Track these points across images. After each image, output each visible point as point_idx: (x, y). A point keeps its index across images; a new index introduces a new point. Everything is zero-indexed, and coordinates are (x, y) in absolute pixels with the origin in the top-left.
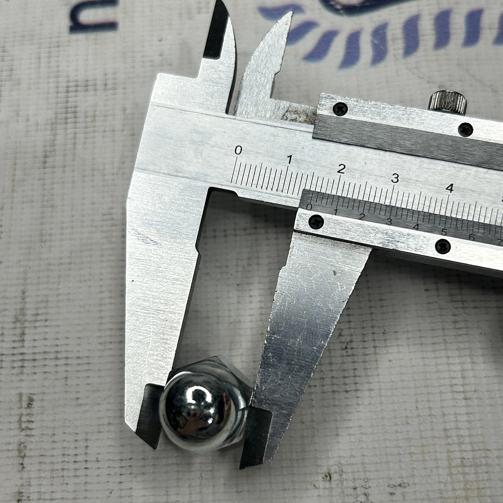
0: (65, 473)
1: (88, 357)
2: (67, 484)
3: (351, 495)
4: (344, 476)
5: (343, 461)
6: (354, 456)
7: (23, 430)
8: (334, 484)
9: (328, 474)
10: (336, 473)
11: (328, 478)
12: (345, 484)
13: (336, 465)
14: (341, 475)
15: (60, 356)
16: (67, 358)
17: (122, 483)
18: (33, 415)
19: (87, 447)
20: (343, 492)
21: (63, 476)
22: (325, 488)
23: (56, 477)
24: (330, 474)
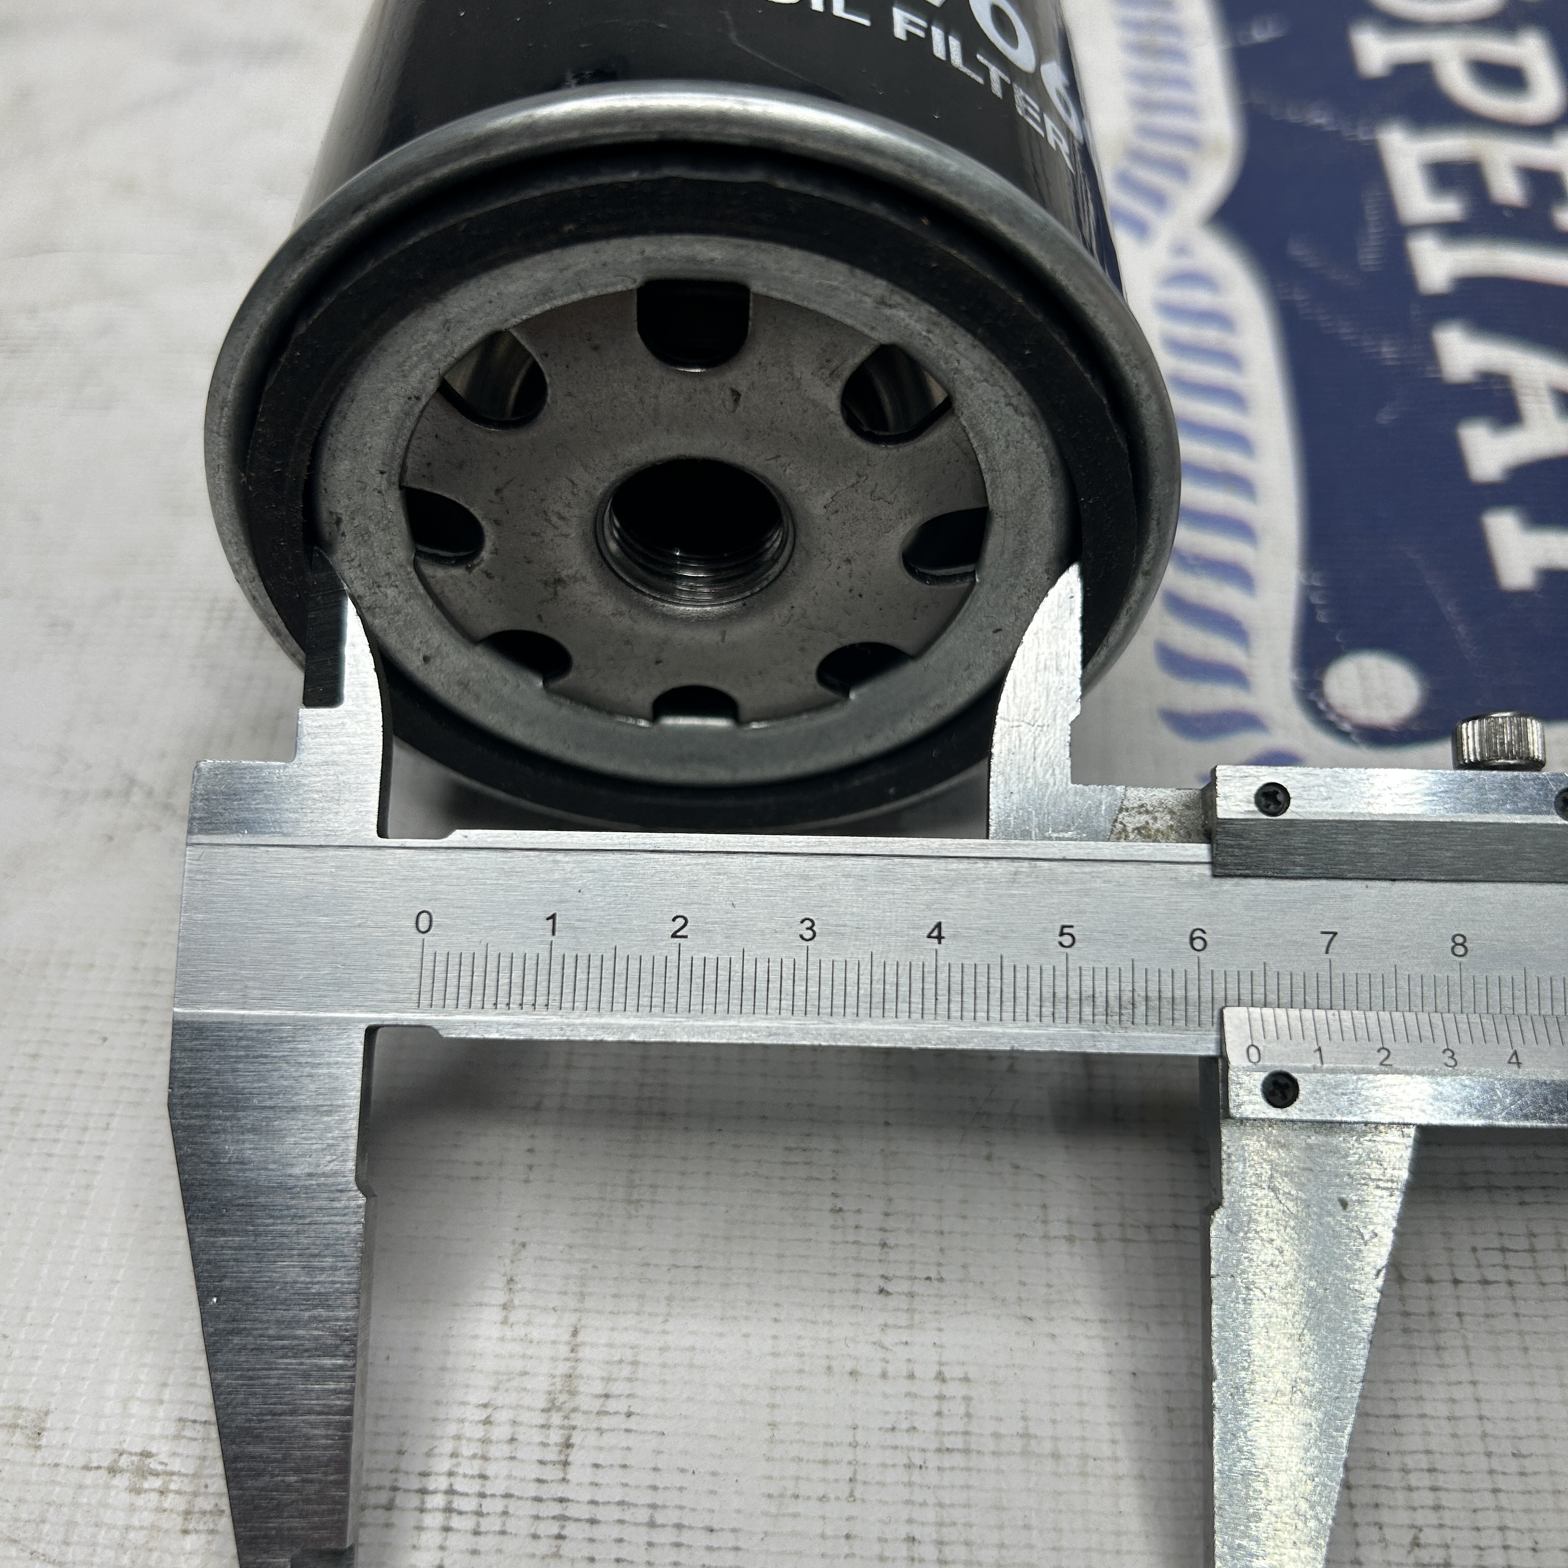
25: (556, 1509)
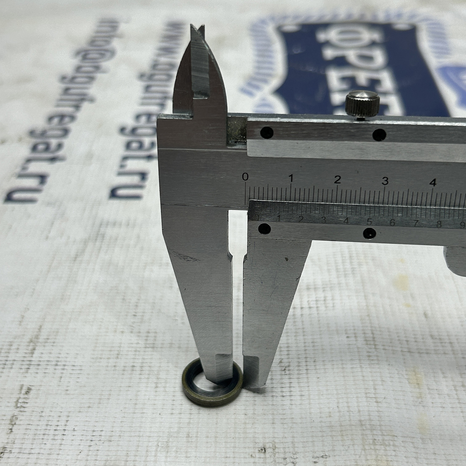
7: (18, 407)
8: (267, 455)
10: (270, 448)
11: (263, 451)
18: (28, 398)
24: (265, 449)
25: (28, 363)
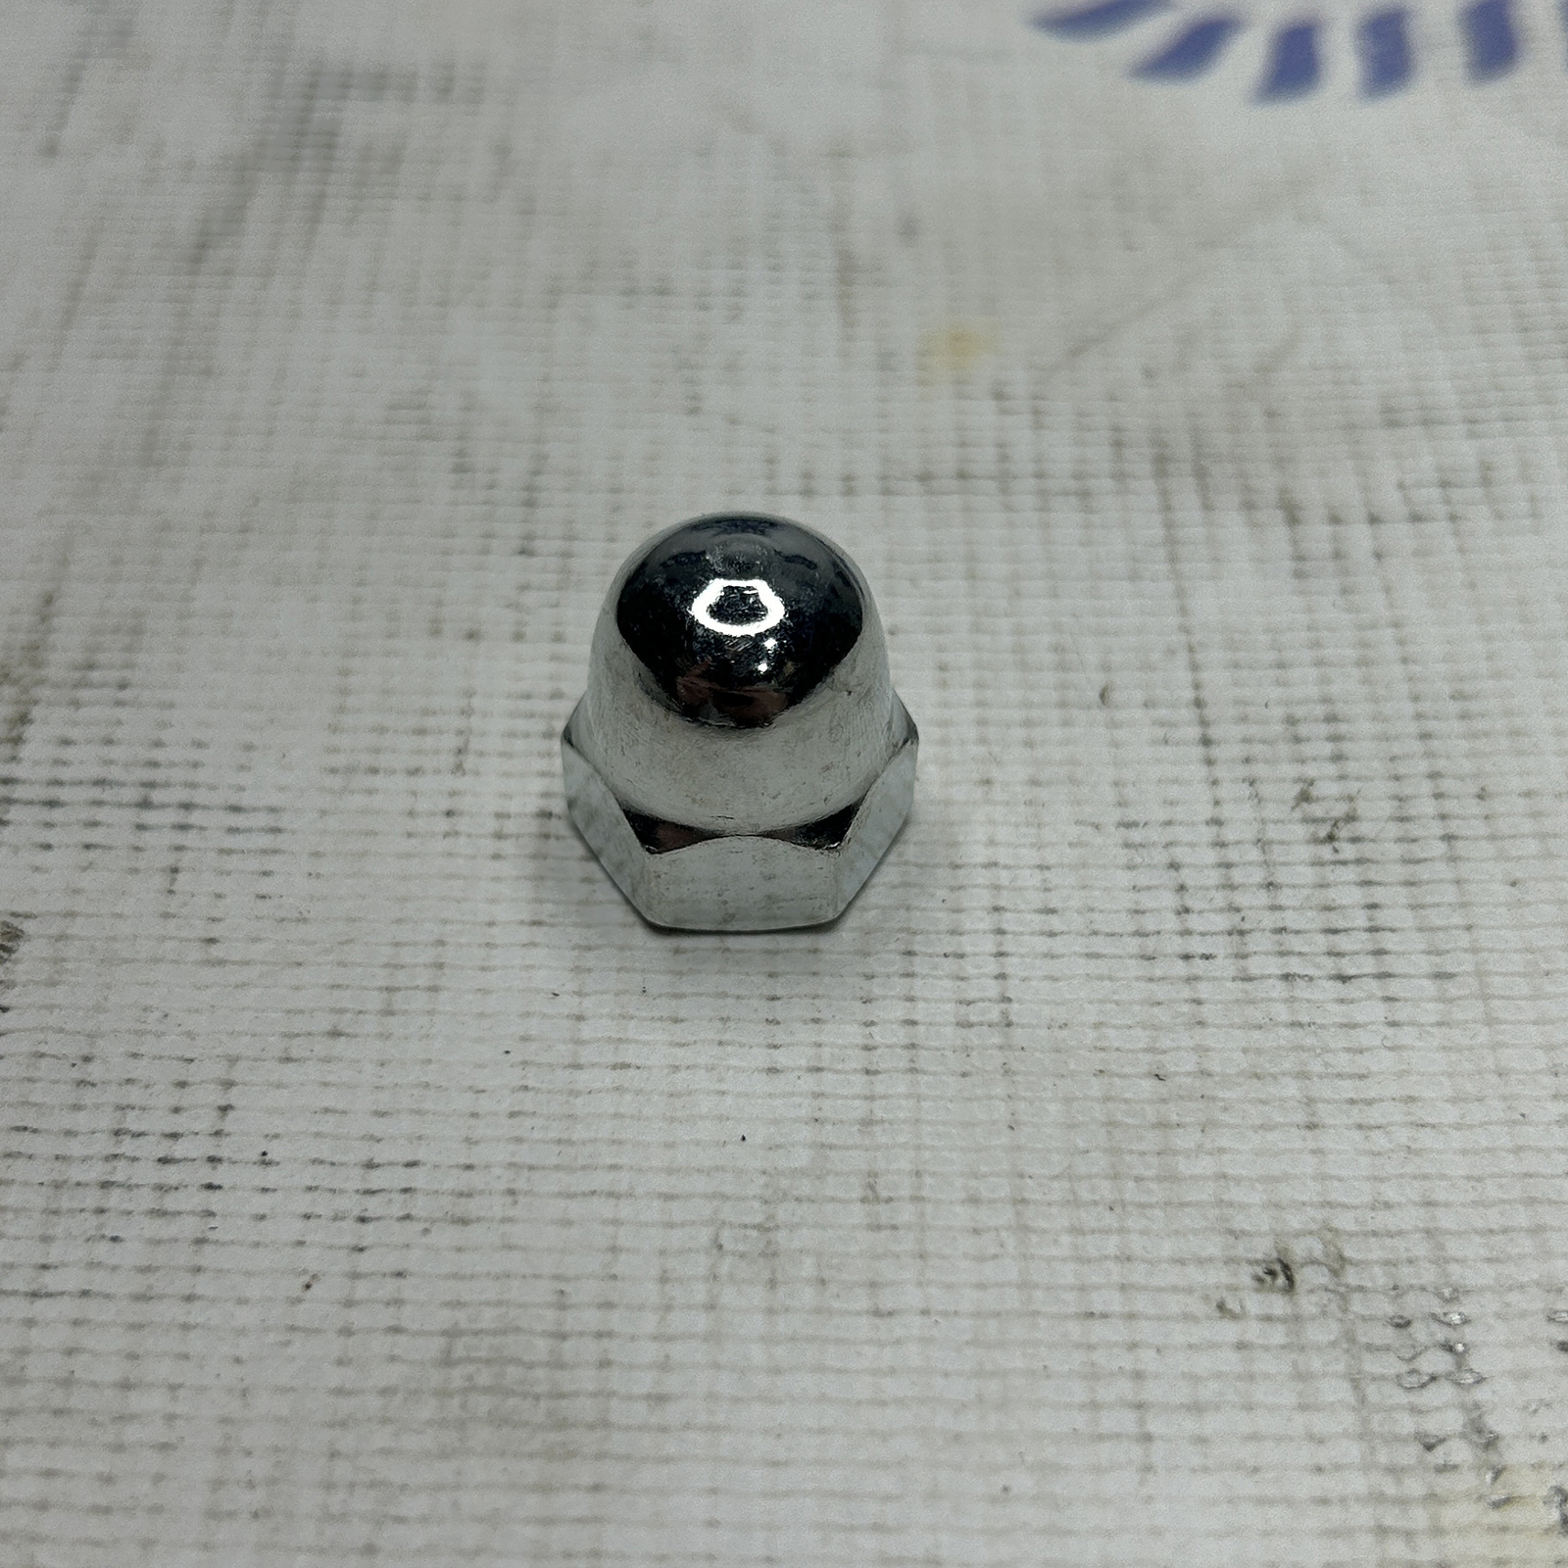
0: (115, 1199)
1: (272, 810)
2: (115, 1239)
3: (1387, 1348)
4: (1351, 1277)
5: (1345, 1221)
6: (1388, 1206)
9: (1278, 1268)
12: (1357, 1305)
13: (1311, 1233)
14: (1335, 1273)
15: (157, 796)
16: (187, 806)
17: (361, 1250)
19: (225, 1109)
20: (1350, 1337)
21: (101, 1211)
22: (1268, 1318)
23: (71, 1211)
